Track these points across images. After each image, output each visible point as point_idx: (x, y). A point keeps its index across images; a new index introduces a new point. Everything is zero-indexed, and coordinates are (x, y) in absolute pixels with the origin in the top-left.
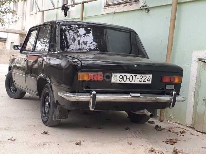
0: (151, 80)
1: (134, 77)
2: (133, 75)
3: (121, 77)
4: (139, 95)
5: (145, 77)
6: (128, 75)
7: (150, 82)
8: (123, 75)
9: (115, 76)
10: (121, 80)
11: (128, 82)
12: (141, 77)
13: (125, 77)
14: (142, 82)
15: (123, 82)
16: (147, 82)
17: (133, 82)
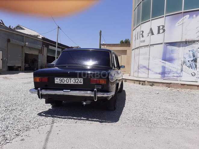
0: (82, 82)
1: (69, 80)
2: (69, 79)
3: (60, 80)
4: (69, 91)
5: (78, 80)
6: (65, 79)
7: (82, 83)
8: (62, 78)
9: (56, 79)
10: (61, 82)
11: (65, 83)
12: (75, 80)
13: (63, 80)
14: (76, 83)
15: (62, 83)
16: (80, 83)
17: (69, 83)
